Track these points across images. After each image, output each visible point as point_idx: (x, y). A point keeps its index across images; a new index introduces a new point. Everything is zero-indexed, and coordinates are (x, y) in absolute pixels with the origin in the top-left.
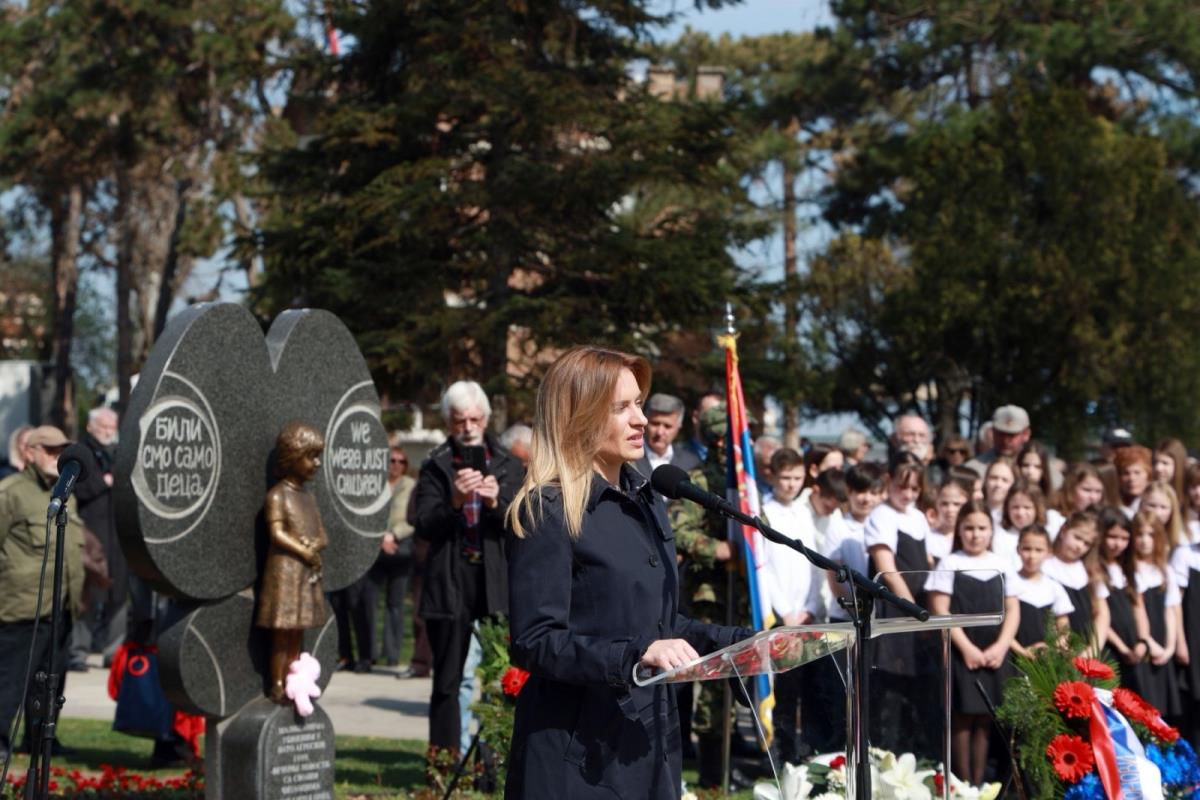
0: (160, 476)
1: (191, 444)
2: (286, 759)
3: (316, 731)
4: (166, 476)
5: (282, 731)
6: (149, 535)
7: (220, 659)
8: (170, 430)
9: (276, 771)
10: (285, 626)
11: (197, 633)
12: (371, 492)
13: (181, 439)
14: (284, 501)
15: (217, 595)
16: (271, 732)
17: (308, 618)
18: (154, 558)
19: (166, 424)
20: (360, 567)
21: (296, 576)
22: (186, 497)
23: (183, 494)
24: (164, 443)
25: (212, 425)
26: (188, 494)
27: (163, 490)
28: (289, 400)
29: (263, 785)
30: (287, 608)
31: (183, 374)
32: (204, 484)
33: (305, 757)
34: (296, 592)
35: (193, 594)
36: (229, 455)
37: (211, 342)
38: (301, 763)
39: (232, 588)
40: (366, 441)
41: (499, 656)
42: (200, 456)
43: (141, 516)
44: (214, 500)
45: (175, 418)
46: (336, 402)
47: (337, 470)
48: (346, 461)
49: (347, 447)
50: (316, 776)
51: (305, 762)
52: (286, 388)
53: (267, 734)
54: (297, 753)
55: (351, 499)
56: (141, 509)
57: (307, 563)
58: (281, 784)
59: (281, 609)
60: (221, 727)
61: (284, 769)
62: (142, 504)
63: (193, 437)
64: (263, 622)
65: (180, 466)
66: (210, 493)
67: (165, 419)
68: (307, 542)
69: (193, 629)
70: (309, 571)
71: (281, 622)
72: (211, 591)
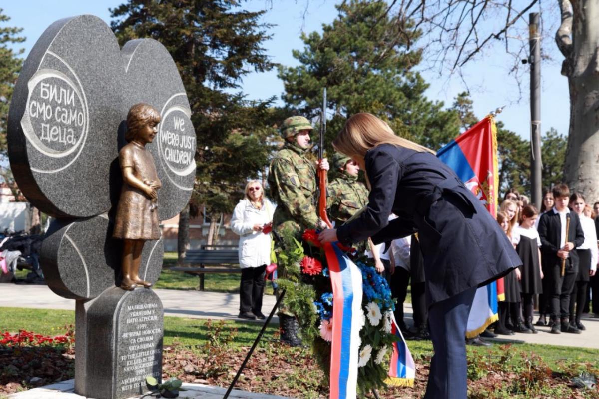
0: (43, 125)
1: (67, 107)
2: (132, 328)
3: (152, 309)
4: (48, 126)
5: (129, 308)
6: (34, 167)
7: (86, 259)
8: (52, 94)
9: (125, 335)
10: (133, 238)
11: (71, 240)
12: (184, 162)
13: (60, 102)
14: (132, 155)
15: (85, 215)
16: (122, 309)
17: (148, 233)
18: (38, 183)
19: (49, 88)
20: (178, 207)
21: (141, 204)
22: (63, 143)
23: (61, 141)
24: (47, 102)
25: (83, 98)
26: (65, 141)
27: (46, 135)
28: (136, 93)
29: (116, 345)
30: (134, 226)
31: (62, 57)
32: (77, 137)
33: (145, 326)
34: (140, 215)
35: (68, 213)
36: (95, 120)
37: (82, 40)
38: (142, 330)
39: (96, 211)
40: (183, 130)
41: (298, 247)
42: (74, 117)
43: (29, 151)
44: (84, 149)
45: (56, 86)
46: (166, 102)
47: (165, 145)
48: (170, 140)
49: (170, 131)
50: (152, 338)
51: (145, 329)
52: (133, 84)
53: (119, 310)
54: (140, 323)
55: (173, 164)
56: (28, 145)
57: (148, 196)
58: (129, 344)
59: (131, 226)
60: (87, 306)
61: (131, 334)
62: (29, 142)
63: (69, 103)
64: (118, 235)
65: (59, 121)
66: (81, 144)
67: (48, 85)
68: (148, 182)
69: (68, 237)
70: (149, 202)
71: (130, 235)
72: (81, 211)
